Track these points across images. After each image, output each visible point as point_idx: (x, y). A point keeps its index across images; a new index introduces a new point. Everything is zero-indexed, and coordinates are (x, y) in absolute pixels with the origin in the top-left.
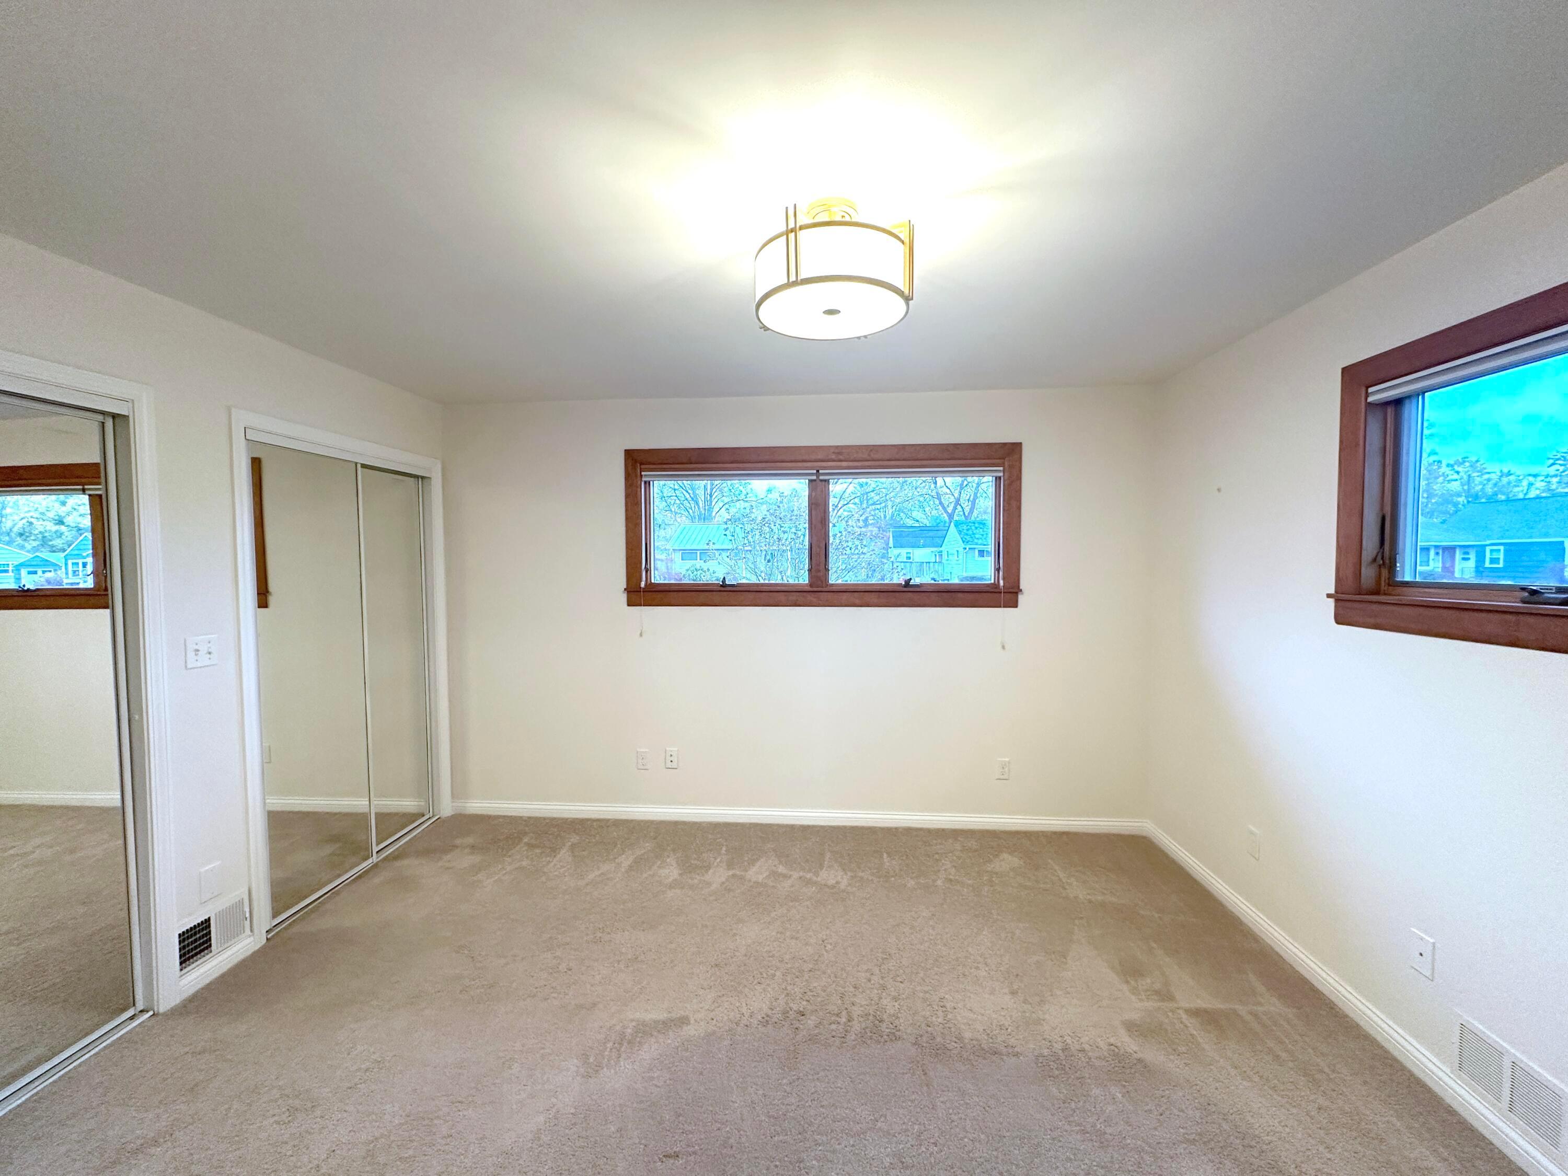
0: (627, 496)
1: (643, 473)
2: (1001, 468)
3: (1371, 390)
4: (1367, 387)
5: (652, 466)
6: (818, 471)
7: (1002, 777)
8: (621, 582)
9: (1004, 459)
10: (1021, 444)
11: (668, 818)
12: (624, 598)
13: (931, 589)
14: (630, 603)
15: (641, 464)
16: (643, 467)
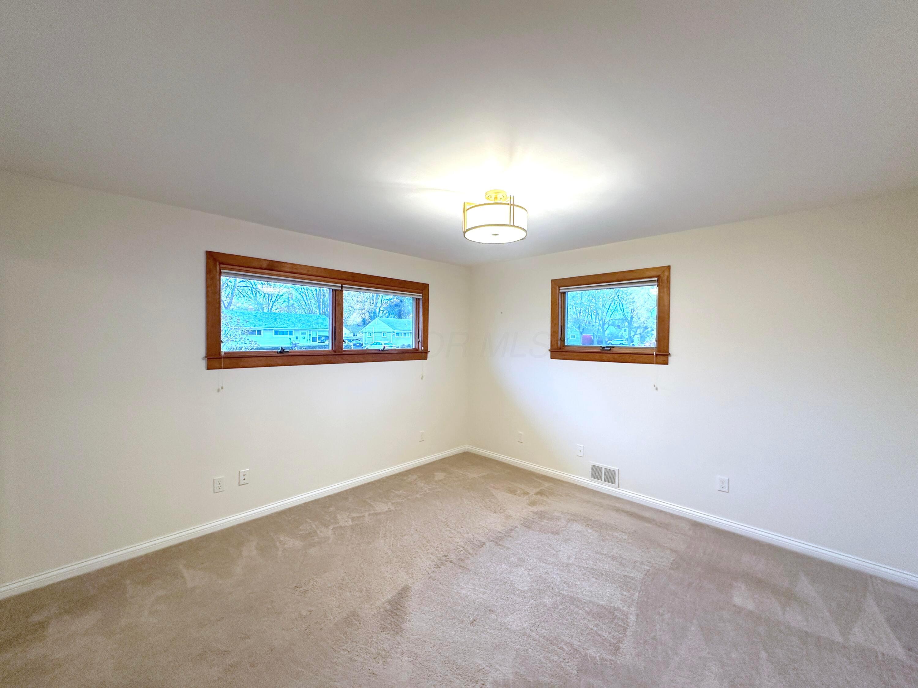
0: (208, 286)
1: (222, 271)
2: (422, 295)
3: (560, 288)
4: (559, 287)
5: (230, 267)
6: (342, 285)
7: (422, 440)
8: (202, 350)
9: (422, 290)
10: (428, 284)
11: (242, 521)
12: (203, 364)
13: (397, 352)
14: (209, 367)
15: (220, 263)
16: (222, 266)
